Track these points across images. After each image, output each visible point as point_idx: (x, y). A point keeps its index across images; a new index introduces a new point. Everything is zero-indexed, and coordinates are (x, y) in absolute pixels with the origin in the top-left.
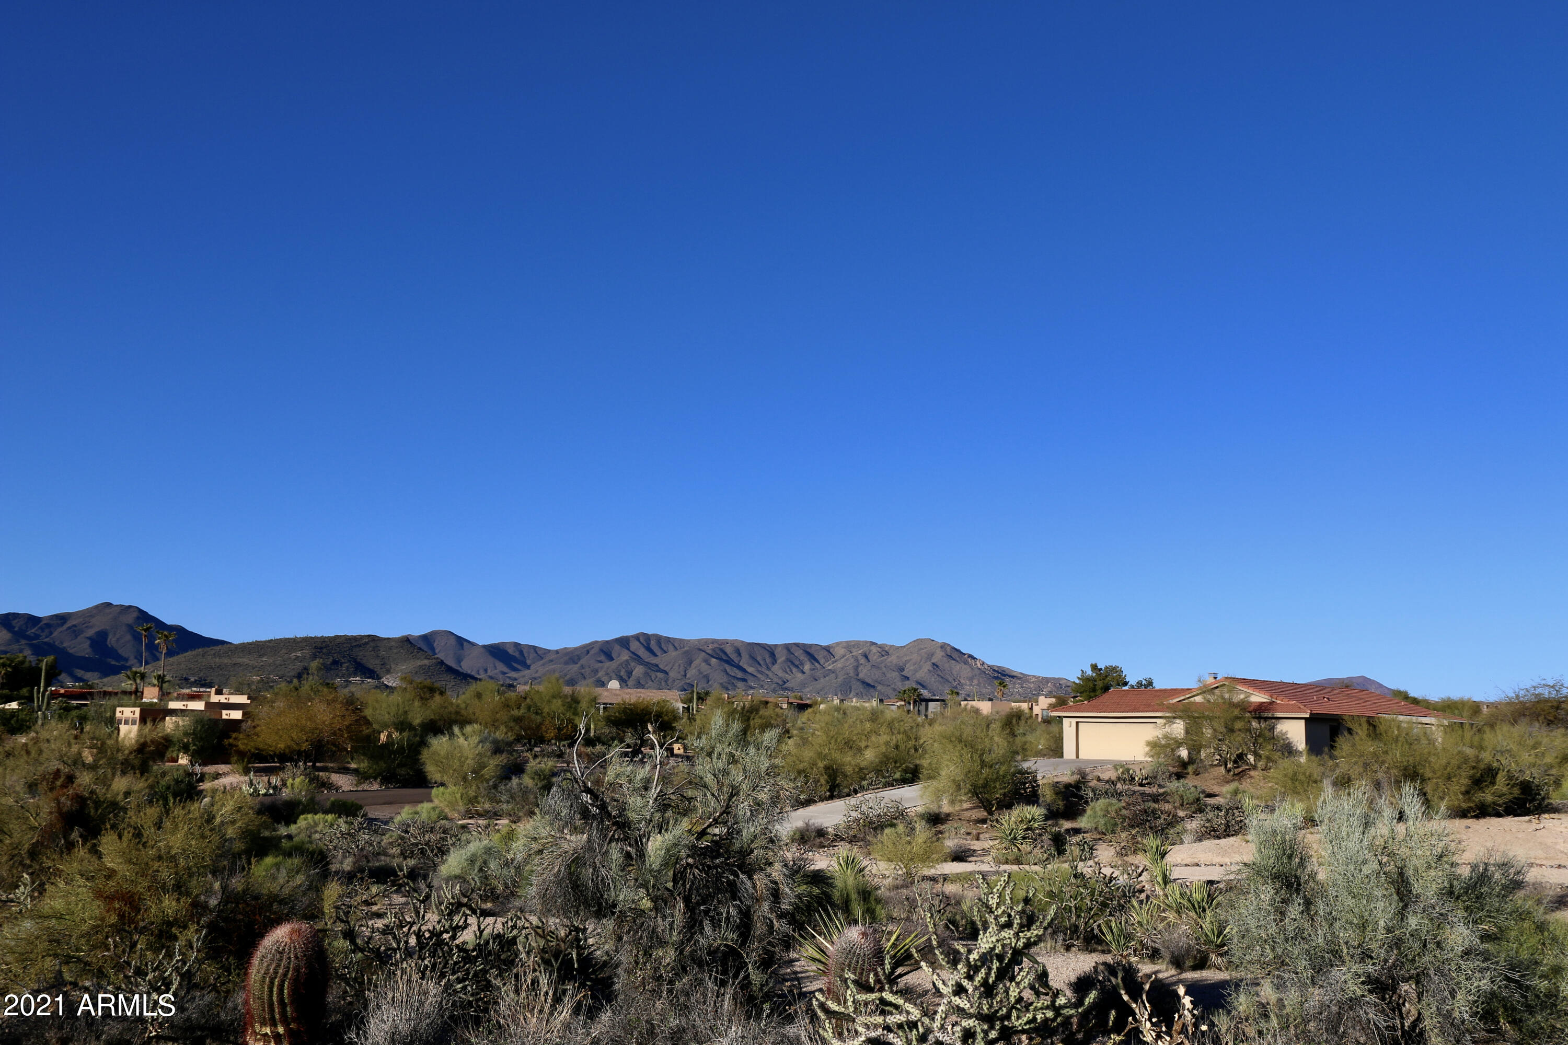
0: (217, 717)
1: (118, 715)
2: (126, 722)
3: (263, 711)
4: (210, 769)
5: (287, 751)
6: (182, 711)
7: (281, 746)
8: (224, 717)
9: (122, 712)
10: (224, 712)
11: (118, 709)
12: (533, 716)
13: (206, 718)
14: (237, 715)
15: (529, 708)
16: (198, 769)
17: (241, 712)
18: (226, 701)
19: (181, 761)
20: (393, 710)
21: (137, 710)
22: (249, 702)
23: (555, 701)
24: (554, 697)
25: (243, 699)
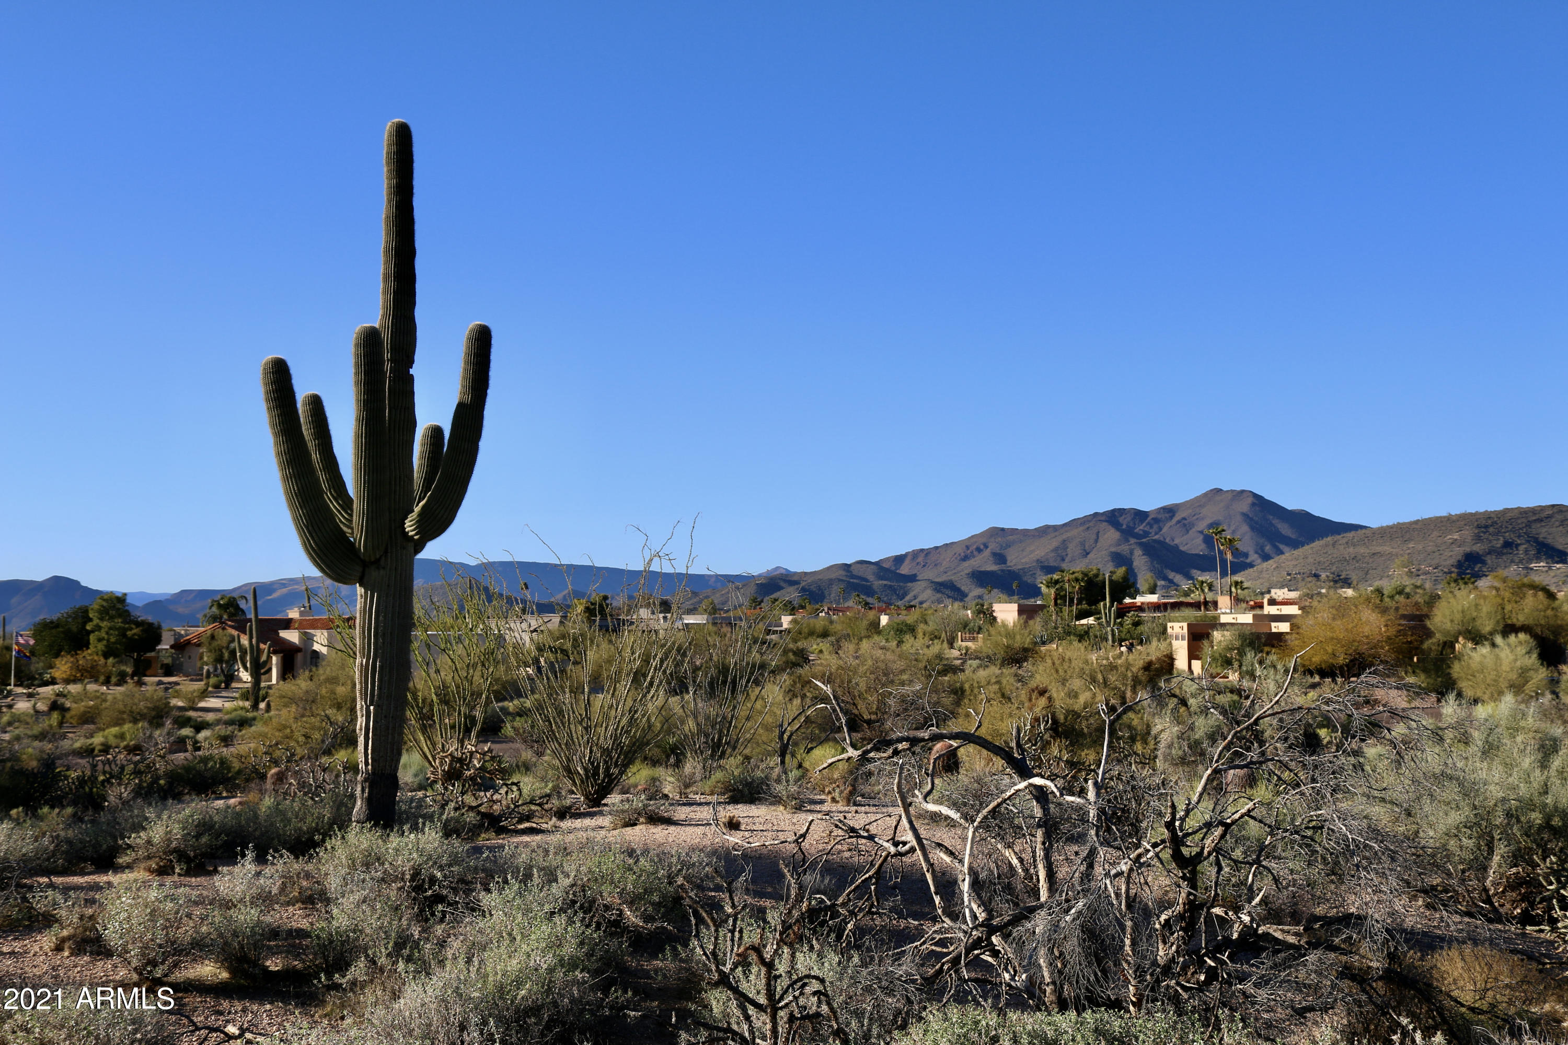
0: (1266, 630)
1: (1169, 630)
2: (1177, 638)
3: (1310, 621)
6: (1232, 624)
7: (1316, 659)
8: (1274, 630)
9: (1172, 628)
10: (1273, 624)
11: (1169, 625)
13: (1247, 632)
14: (1284, 627)
17: (1288, 624)
18: (1278, 613)
19: (1231, 678)
20: (1458, 617)
21: (1185, 625)
22: (1299, 612)
25: (1293, 610)
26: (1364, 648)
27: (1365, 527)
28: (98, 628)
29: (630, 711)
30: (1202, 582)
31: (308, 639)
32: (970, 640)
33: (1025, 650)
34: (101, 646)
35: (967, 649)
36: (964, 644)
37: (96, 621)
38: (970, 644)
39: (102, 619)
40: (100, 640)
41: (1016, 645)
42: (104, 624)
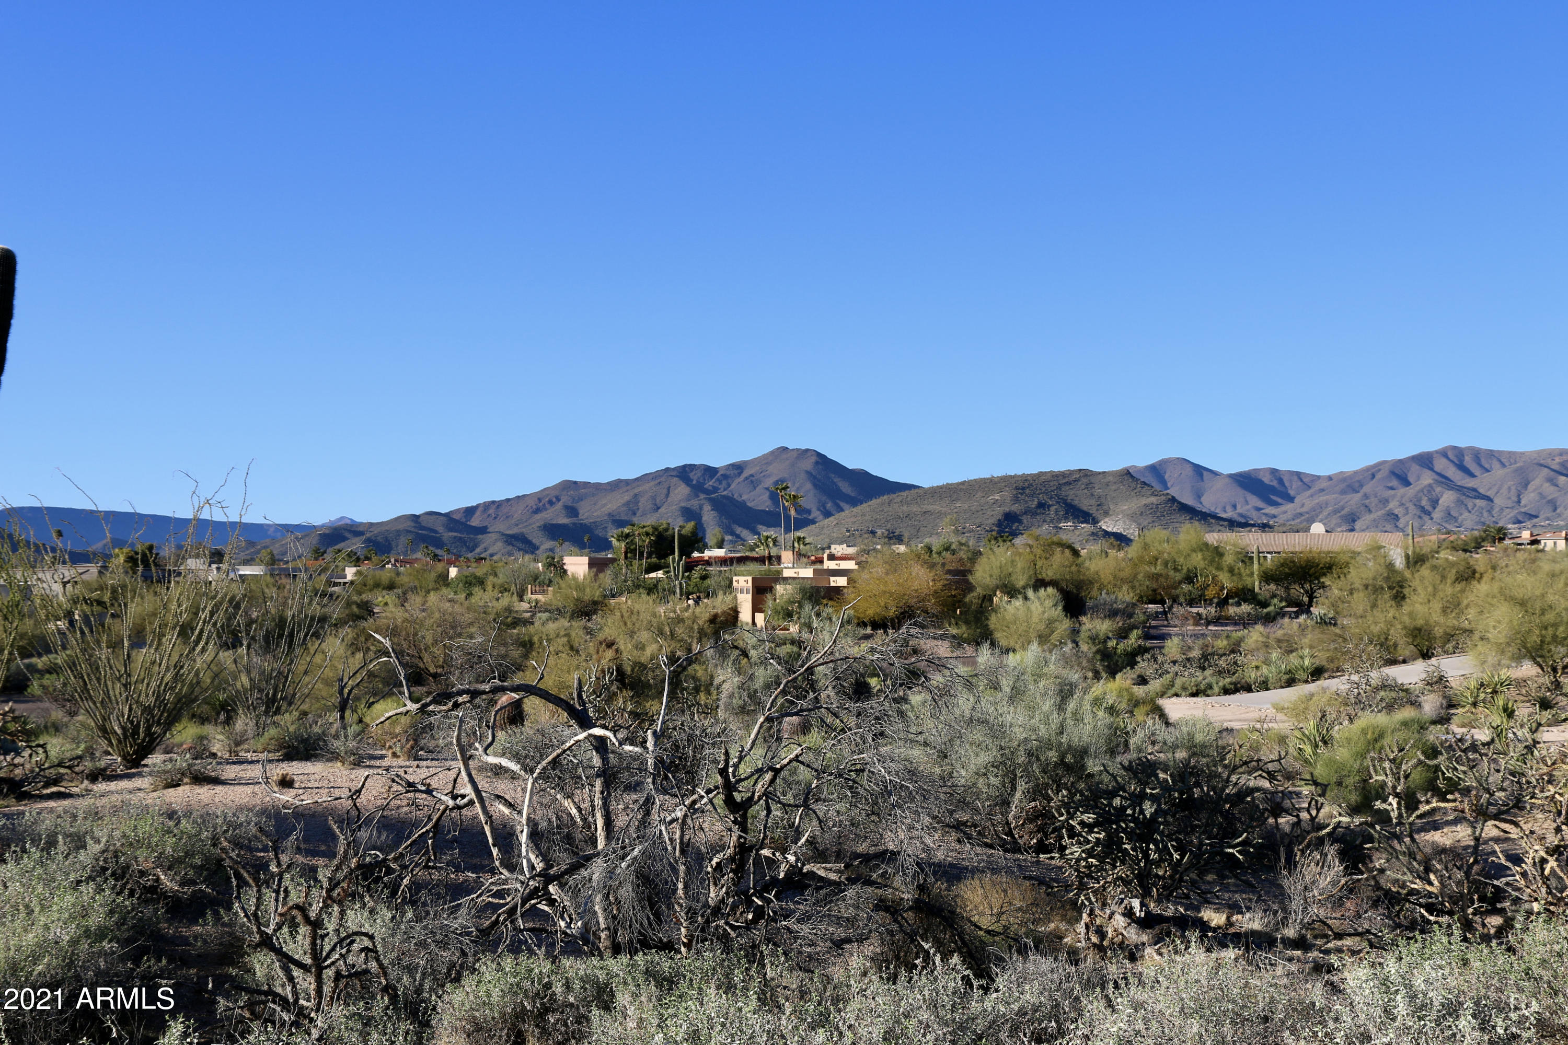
0: (825, 584)
1: (735, 584)
2: (742, 592)
3: (865, 575)
5: (879, 618)
6: (794, 578)
7: (870, 612)
8: (832, 584)
9: (738, 581)
10: (832, 579)
11: (735, 578)
12: (1171, 573)
13: (808, 586)
14: (841, 581)
15: (1166, 564)
17: (845, 578)
18: (837, 567)
19: (791, 630)
20: (996, 572)
21: (750, 579)
22: (856, 567)
23: (1194, 555)
24: (1194, 551)
25: (850, 565)
26: (912, 602)
27: (918, 487)
29: (175, 666)
30: (767, 537)
32: (539, 593)
33: (595, 603)
35: (537, 602)
36: (534, 597)
38: (540, 597)
41: (586, 598)
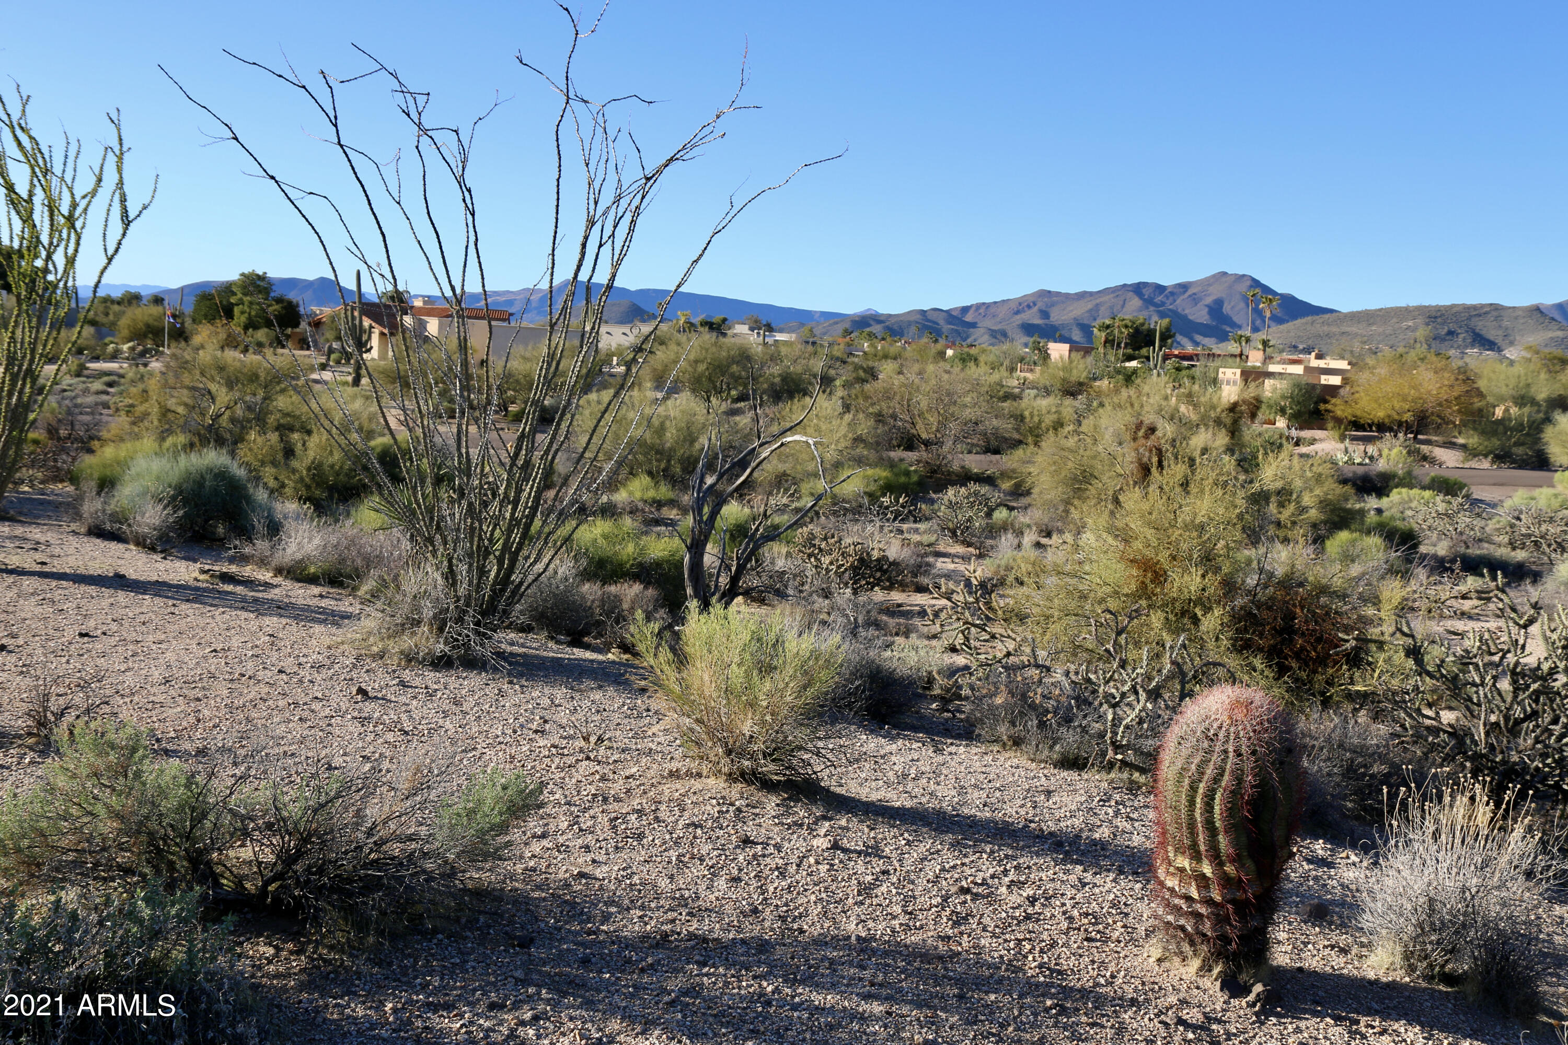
0: (1315, 382)
1: (1221, 375)
2: (1228, 383)
3: (1363, 377)
4: (1307, 434)
5: (1386, 421)
6: (1280, 374)
7: (1381, 414)
8: (1323, 382)
9: (1224, 373)
10: (1323, 377)
11: (1221, 370)
13: (1298, 383)
14: (1336, 380)
16: (1294, 433)
17: (1340, 377)
18: (1325, 366)
19: (1278, 424)
21: (1238, 371)
22: (1349, 367)
25: (1343, 365)
26: (1428, 407)
28: (241, 302)
31: (422, 325)
32: (1029, 371)
33: (1081, 384)
34: (243, 318)
35: (1025, 379)
36: (1023, 374)
37: (240, 295)
38: (1028, 375)
39: (245, 294)
40: (242, 313)
41: (1073, 379)
42: (247, 299)
